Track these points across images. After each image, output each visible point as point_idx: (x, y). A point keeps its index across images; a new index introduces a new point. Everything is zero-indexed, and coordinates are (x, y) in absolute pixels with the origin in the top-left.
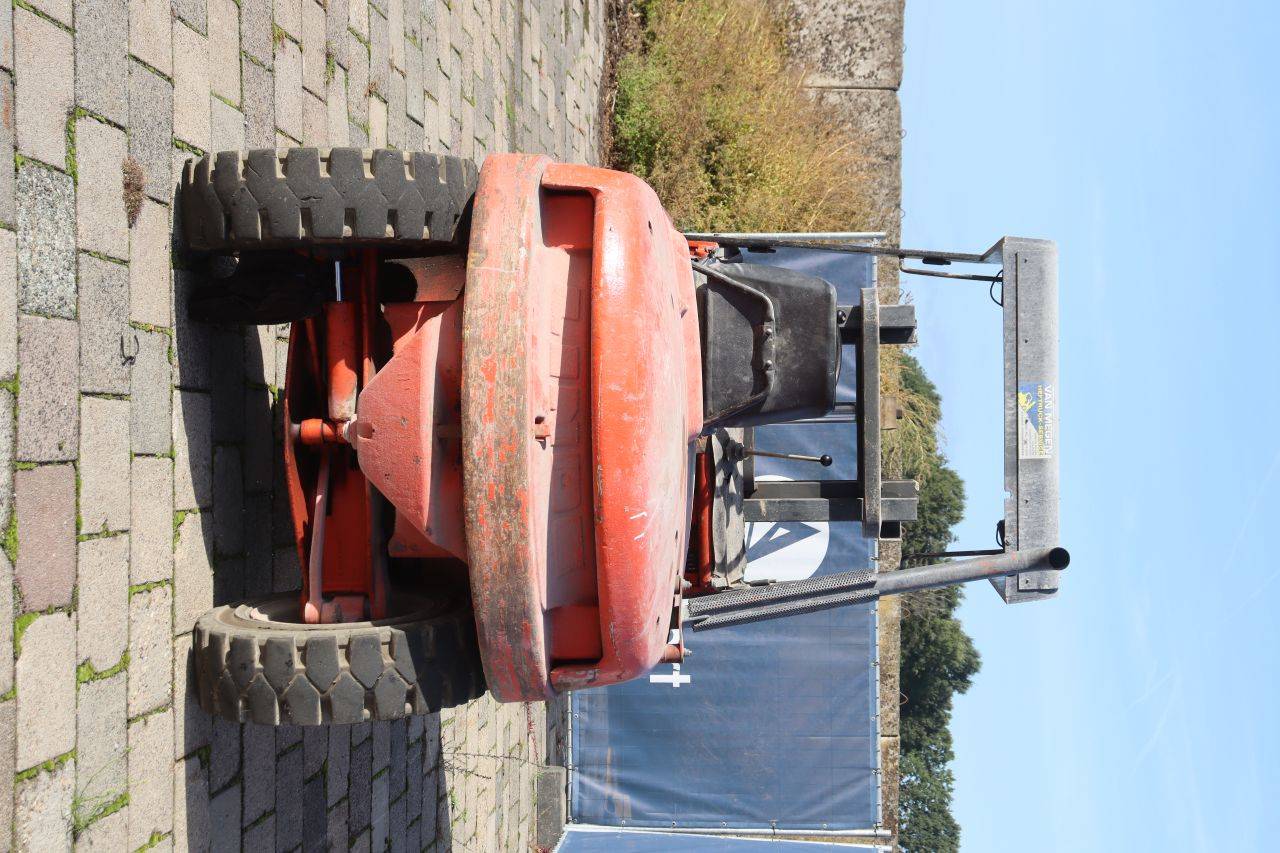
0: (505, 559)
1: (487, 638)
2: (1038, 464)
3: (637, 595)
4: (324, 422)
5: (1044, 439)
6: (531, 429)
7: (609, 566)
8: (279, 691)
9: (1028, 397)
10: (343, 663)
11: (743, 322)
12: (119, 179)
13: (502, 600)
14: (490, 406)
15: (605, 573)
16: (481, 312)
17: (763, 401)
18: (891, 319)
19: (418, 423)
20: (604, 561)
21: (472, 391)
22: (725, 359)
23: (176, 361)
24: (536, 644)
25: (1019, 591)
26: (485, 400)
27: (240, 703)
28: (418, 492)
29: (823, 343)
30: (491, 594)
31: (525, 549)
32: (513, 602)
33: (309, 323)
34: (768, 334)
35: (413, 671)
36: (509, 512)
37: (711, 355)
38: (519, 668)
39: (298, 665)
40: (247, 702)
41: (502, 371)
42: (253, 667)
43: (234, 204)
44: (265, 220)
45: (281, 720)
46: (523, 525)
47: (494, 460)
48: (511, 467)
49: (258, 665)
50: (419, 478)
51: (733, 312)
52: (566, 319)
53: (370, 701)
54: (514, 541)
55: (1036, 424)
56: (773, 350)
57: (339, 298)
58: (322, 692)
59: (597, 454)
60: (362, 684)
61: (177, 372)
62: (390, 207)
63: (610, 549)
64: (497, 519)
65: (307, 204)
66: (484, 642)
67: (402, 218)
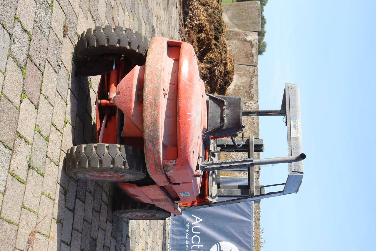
0: (153, 121)
1: (147, 145)
2: (297, 139)
3: (188, 137)
4: (107, 100)
5: (298, 132)
6: (162, 92)
7: (181, 126)
8: (88, 157)
9: (293, 122)
10: (106, 150)
11: (218, 107)
12: (62, 24)
13: (151, 133)
14: (151, 80)
15: (180, 128)
16: (150, 60)
17: (223, 126)
18: (257, 142)
19: (132, 88)
20: (179, 125)
21: (147, 77)
22: (213, 116)
23: (70, 82)
24: (160, 148)
25: (293, 172)
26: (150, 79)
27: (77, 163)
28: (131, 105)
29: (239, 110)
30: (148, 131)
31: (158, 118)
32: (154, 134)
33: (106, 76)
34: (224, 109)
35: (125, 155)
36: (154, 108)
37: (209, 115)
38: (155, 156)
39: (94, 150)
40: (79, 163)
41: (155, 73)
42: (82, 152)
43: (90, 39)
44: (97, 42)
45: (88, 167)
46: (158, 112)
47: (152, 93)
48: (156, 96)
49: (83, 151)
50: (131, 101)
51: (215, 105)
52: (172, 72)
53: (113, 162)
54: (155, 116)
55: (295, 129)
56: (226, 113)
57: (114, 69)
58: (100, 158)
59: (179, 95)
60: (111, 156)
61: (70, 85)
62: (129, 41)
63: (181, 121)
64: (151, 109)
65: (108, 37)
66: (146, 147)
67: (132, 44)
